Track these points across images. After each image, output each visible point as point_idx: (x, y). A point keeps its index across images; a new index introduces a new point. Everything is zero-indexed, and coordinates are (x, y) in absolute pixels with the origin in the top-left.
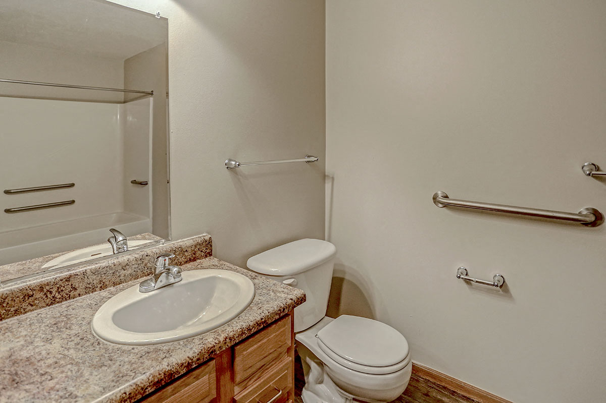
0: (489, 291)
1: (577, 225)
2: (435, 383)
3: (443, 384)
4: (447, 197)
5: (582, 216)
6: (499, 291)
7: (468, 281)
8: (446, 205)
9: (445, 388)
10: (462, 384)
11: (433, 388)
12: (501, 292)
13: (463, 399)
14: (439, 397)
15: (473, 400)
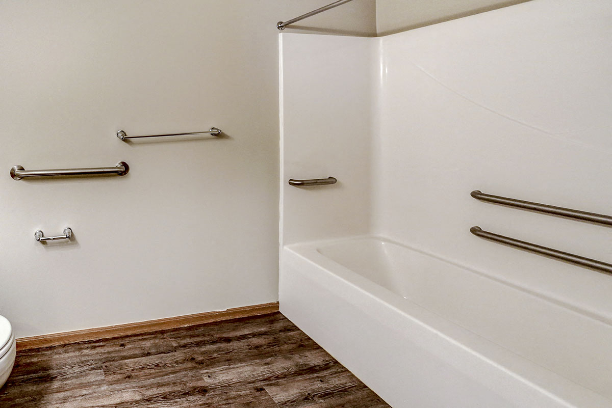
0: (61, 244)
1: (115, 176)
2: (21, 351)
3: (28, 347)
4: (22, 169)
5: (118, 168)
6: (68, 242)
7: (44, 242)
8: (22, 178)
9: (31, 350)
10: (45, 337)
11: (20, 356)
12: (70, 242)
13: (48, 350)
14: (29, 361)
15: (55, 346)
